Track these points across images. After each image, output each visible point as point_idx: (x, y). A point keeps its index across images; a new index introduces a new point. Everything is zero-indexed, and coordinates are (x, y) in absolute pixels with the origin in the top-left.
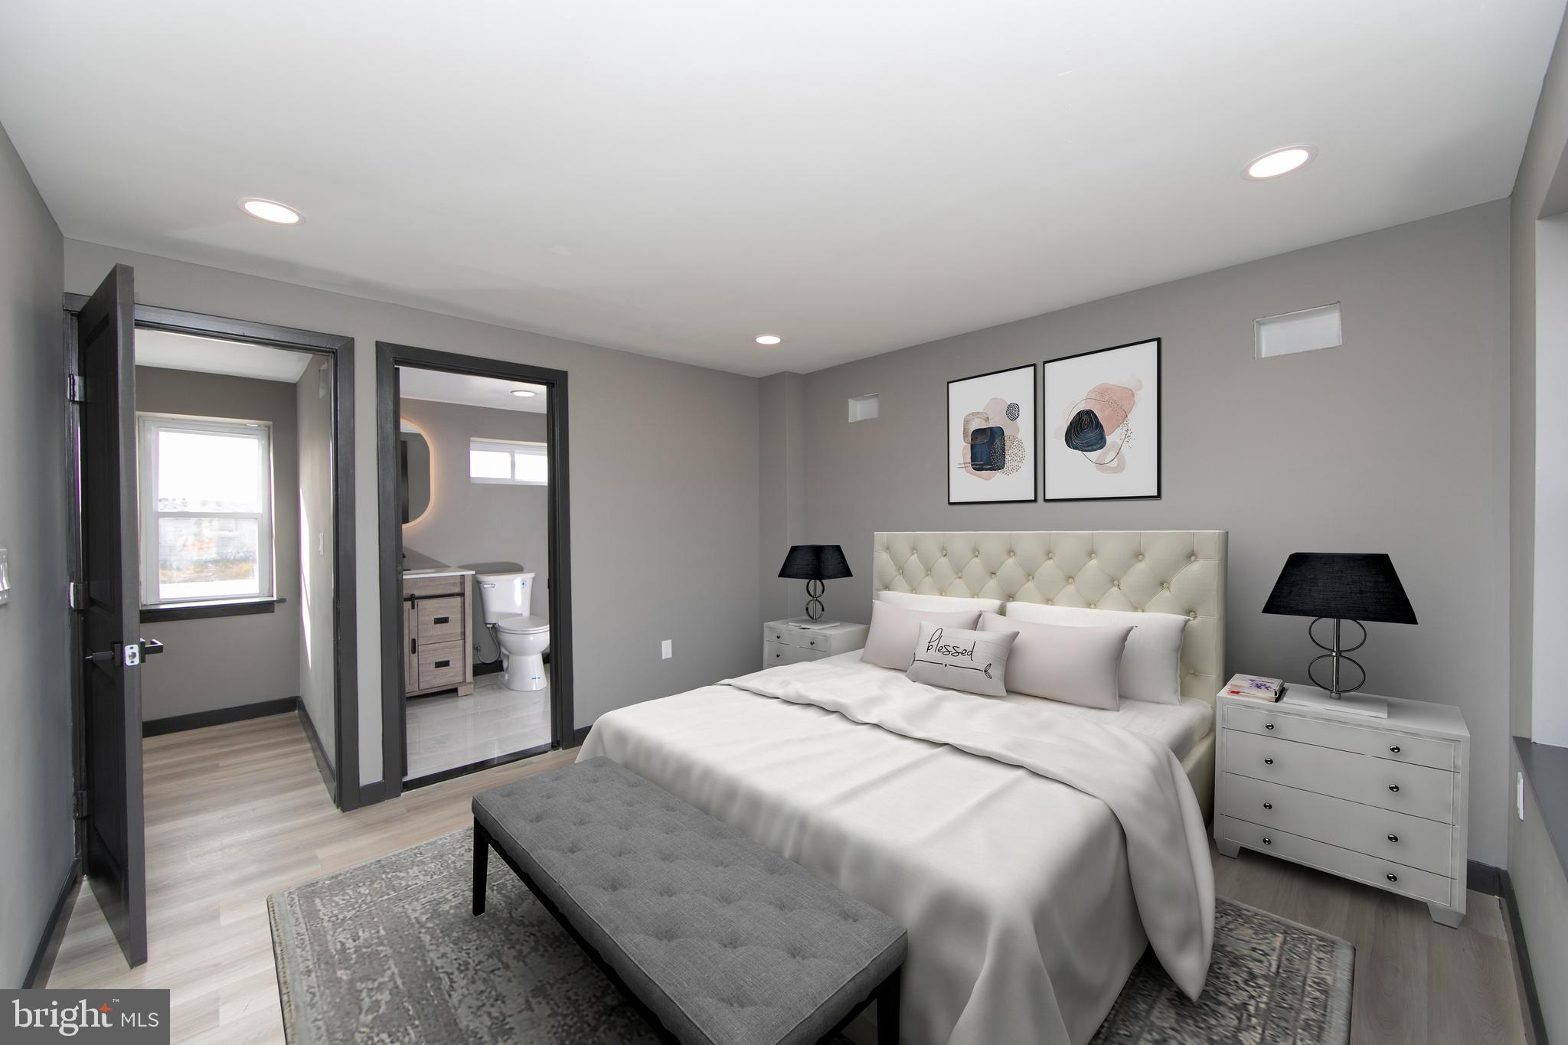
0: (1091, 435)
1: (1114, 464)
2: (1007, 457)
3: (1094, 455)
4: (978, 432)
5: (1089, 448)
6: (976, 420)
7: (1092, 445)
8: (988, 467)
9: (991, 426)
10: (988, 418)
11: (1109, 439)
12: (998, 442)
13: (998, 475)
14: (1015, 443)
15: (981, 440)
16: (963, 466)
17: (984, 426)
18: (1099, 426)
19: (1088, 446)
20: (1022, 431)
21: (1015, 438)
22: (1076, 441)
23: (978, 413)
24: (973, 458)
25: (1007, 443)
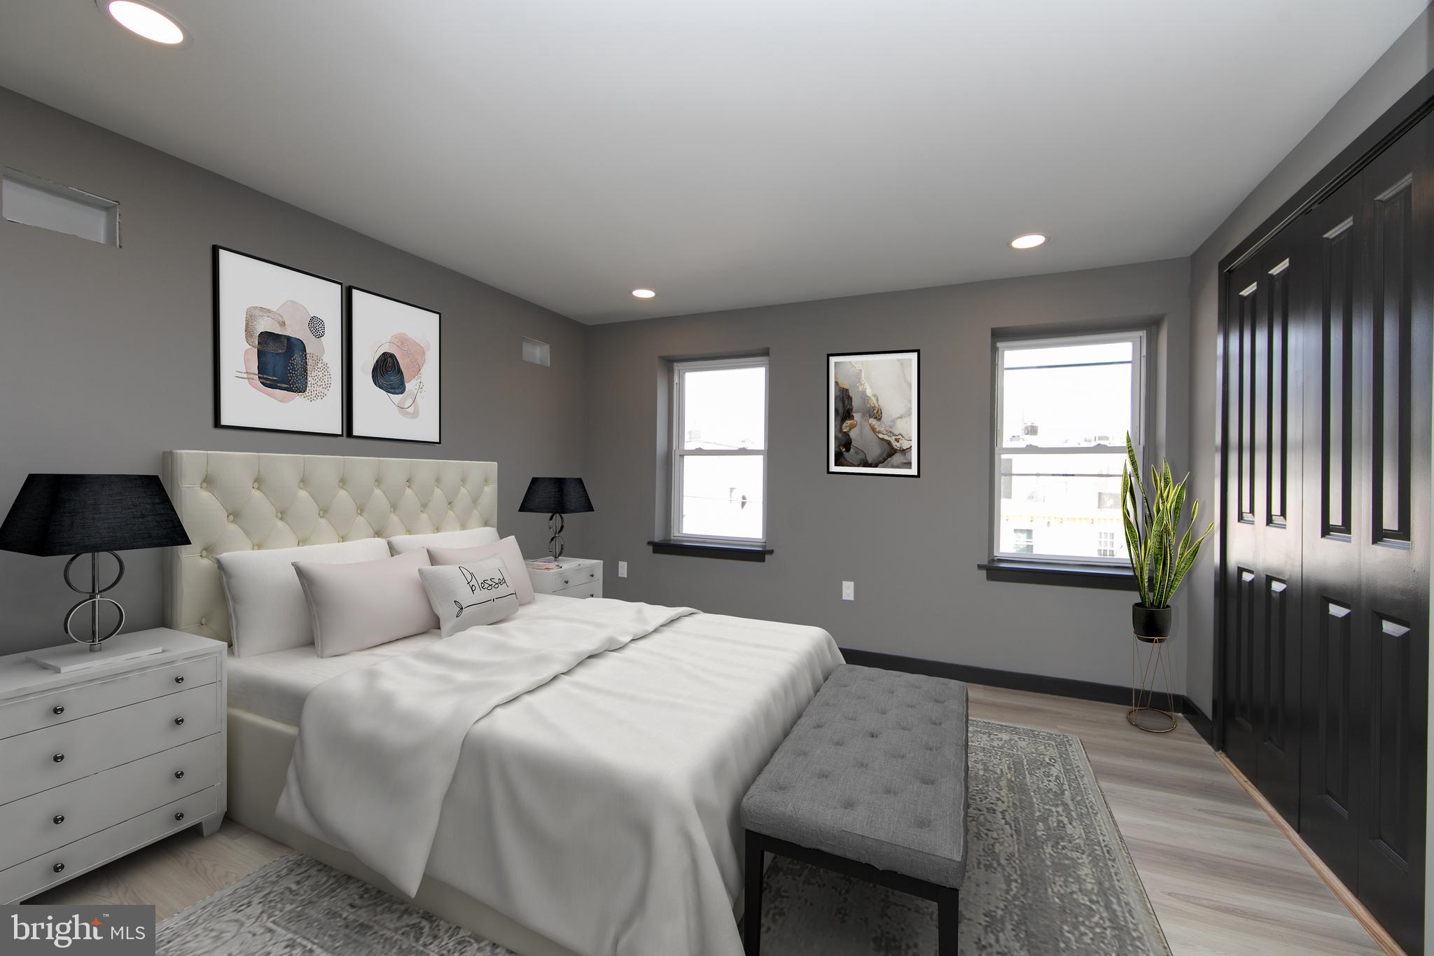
0: (394, 379)
1: (411, 410)
2: (309, 379)
3: (397, 398)
4: (266, 337)
5: (392, 391)
6: (266, 318)
7: (394, 388)
8: (284, 385)
9: (288, 334)
10: (284, 323)
11: (408, 386)
12: (297, 357)
13: (297, 399)
14: (320, 365)
15: (271, 347)
16: (245, 376)
17: (278, 331)
18: (400, 372)
19: (391, 388)
20: (327, 351)
21: (319, 359)
22: (381, 381)
23: (269, 311)
24: (262, 369)
25: (310, 362)
